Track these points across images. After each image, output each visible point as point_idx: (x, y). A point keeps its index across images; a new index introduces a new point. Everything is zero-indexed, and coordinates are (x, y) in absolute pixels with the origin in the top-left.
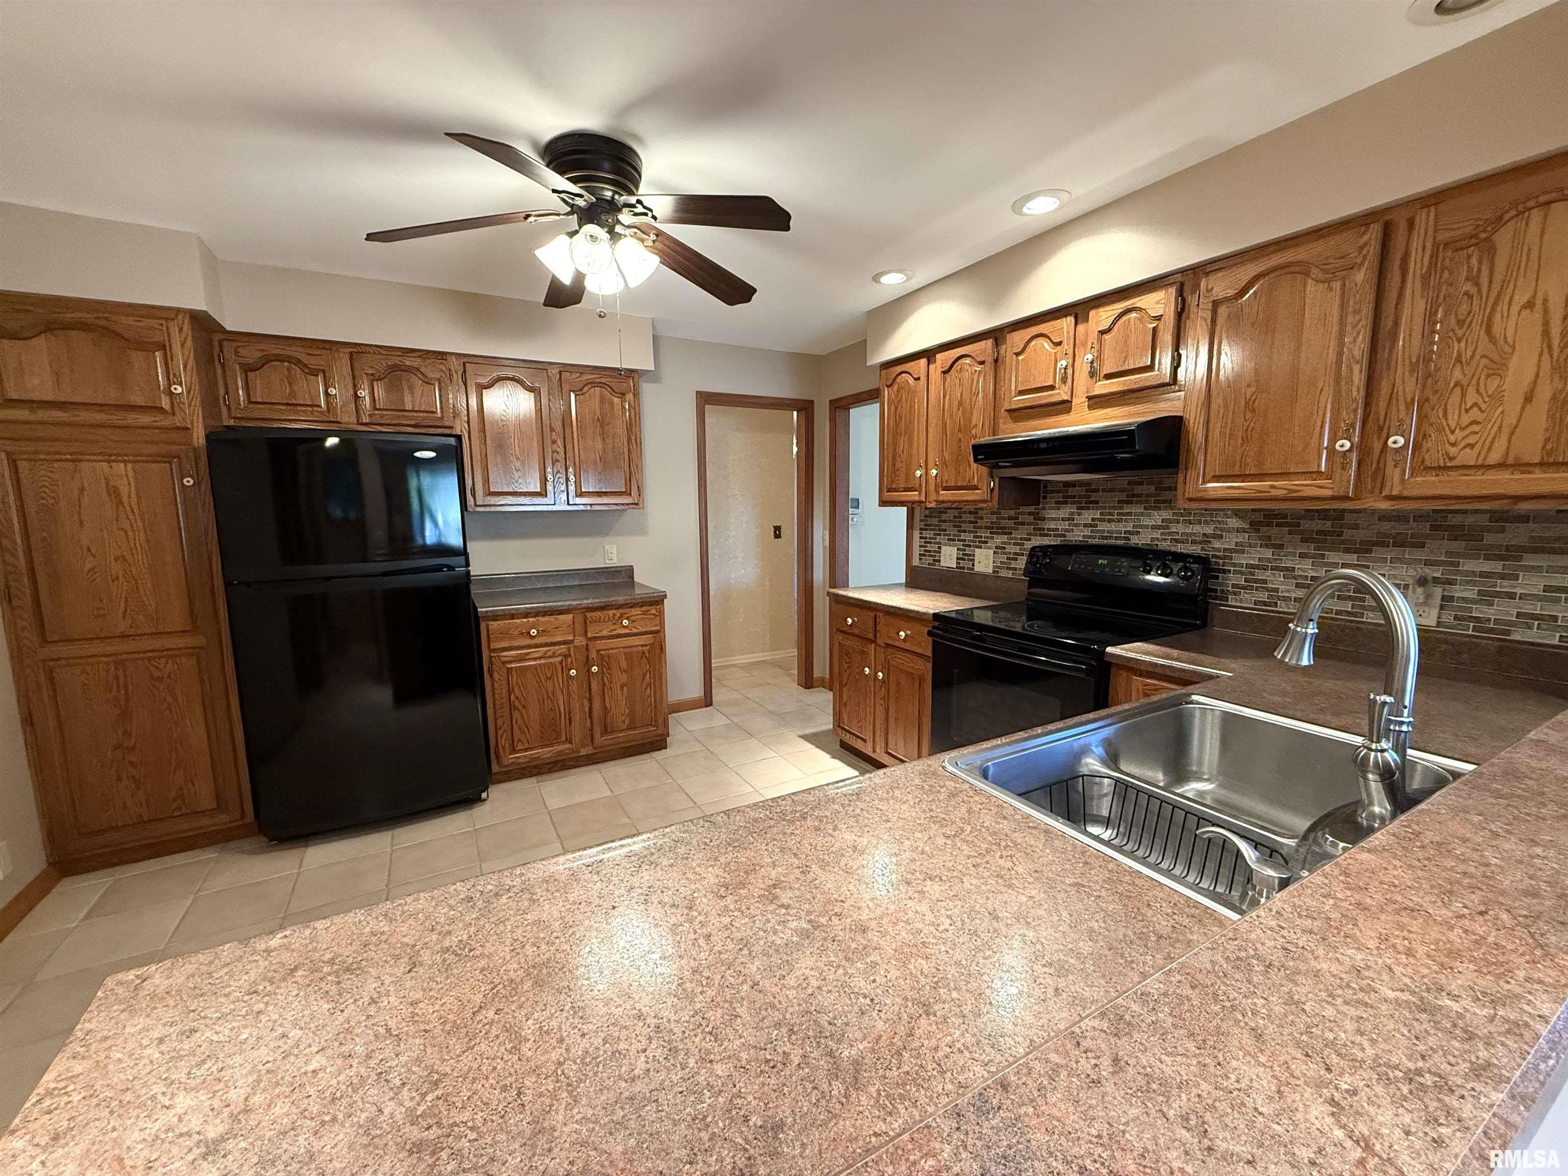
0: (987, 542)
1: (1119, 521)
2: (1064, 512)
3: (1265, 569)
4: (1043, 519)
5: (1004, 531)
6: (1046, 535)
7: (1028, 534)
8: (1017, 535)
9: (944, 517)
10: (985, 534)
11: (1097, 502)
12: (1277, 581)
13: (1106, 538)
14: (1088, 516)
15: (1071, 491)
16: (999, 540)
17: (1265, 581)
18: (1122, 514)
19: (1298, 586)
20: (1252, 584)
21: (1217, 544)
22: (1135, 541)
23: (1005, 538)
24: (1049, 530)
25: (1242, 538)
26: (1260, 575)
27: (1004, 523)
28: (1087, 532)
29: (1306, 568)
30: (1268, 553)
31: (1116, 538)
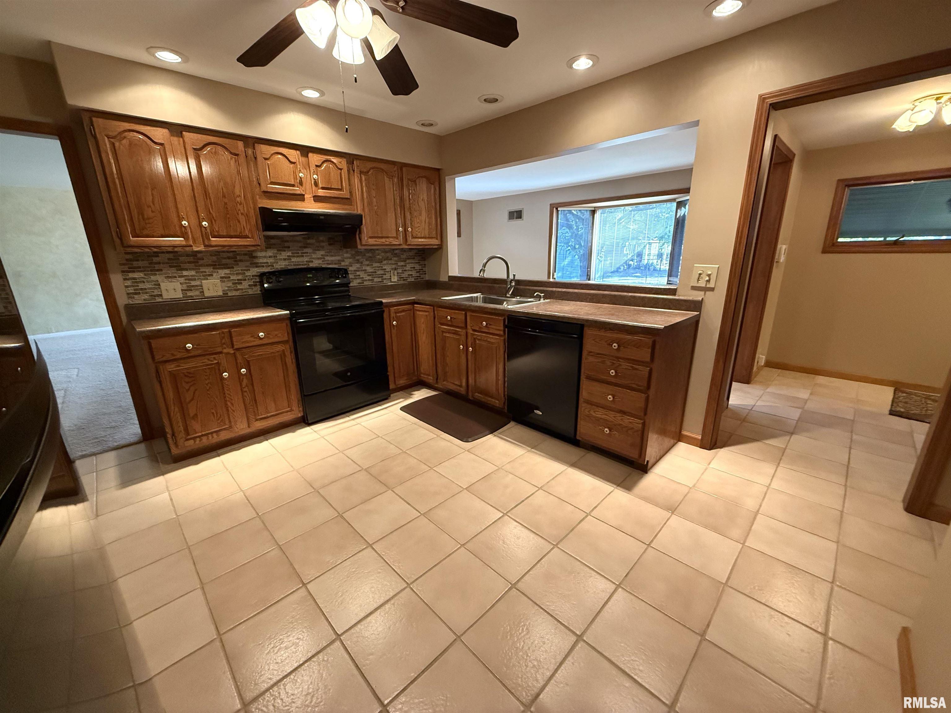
0: (212, 275)
1: (303, 256)
2: (270, 253)
3: (359, 271)
4: (256, 257)
5: (226, 267)
6: (259, 267)
7: (247, 266)
8: (237, 269)
9: (155, 260)
10: (208, 270)
11: (289, 247)
12: (362, 274)
13: (298, 265)
14: (285, 254)
15: (273, 241)
16: (223, 272)
17: (359, 275)
18: (303, 253)
19: (369, 275)
20: (357, 277)
21: (343, 264)
22: (311, 265)
23: (227, 271)
24: (261, 263)
25: (351, 260)
26: (358, 273)
27: (224, 261)
28: (287, 263)
29: (369, 269)
30: (358, 265)
31: (302, 265)
